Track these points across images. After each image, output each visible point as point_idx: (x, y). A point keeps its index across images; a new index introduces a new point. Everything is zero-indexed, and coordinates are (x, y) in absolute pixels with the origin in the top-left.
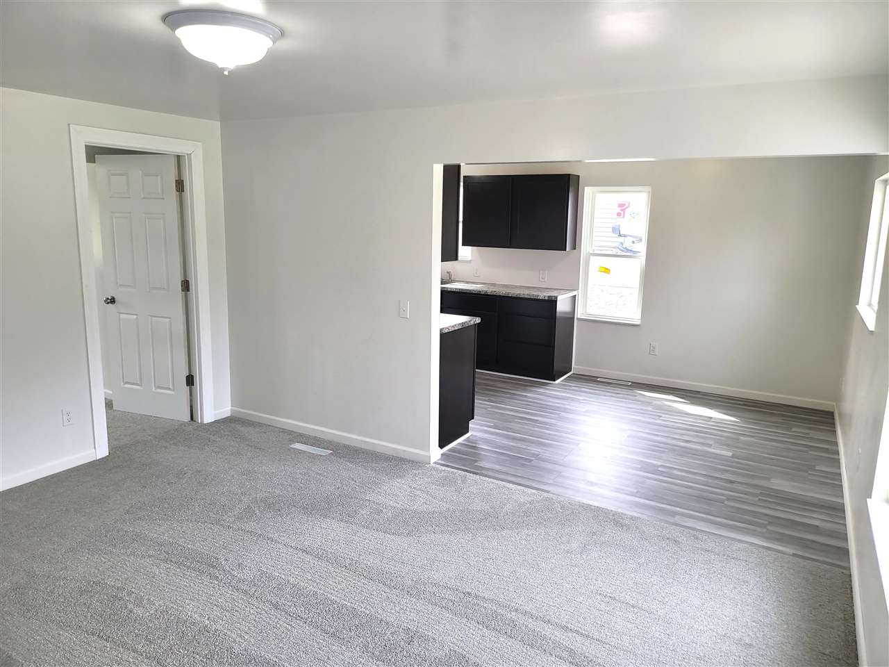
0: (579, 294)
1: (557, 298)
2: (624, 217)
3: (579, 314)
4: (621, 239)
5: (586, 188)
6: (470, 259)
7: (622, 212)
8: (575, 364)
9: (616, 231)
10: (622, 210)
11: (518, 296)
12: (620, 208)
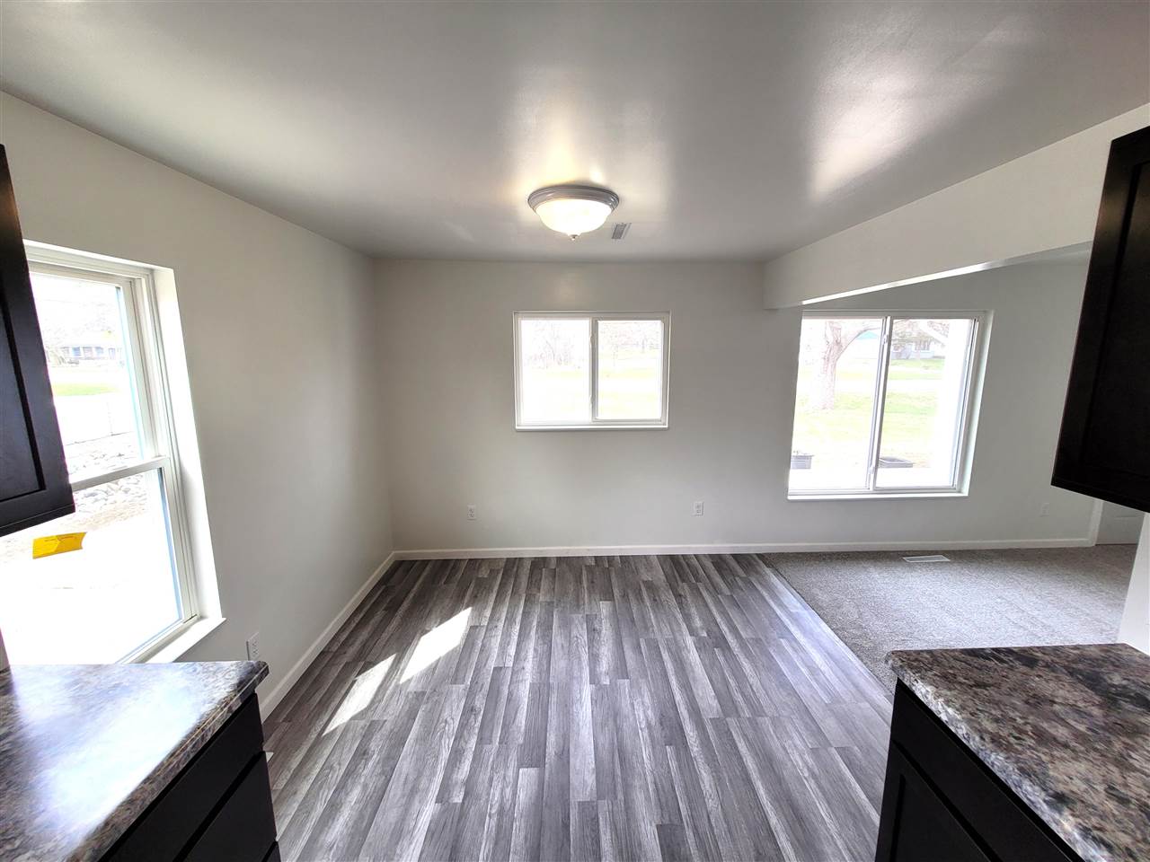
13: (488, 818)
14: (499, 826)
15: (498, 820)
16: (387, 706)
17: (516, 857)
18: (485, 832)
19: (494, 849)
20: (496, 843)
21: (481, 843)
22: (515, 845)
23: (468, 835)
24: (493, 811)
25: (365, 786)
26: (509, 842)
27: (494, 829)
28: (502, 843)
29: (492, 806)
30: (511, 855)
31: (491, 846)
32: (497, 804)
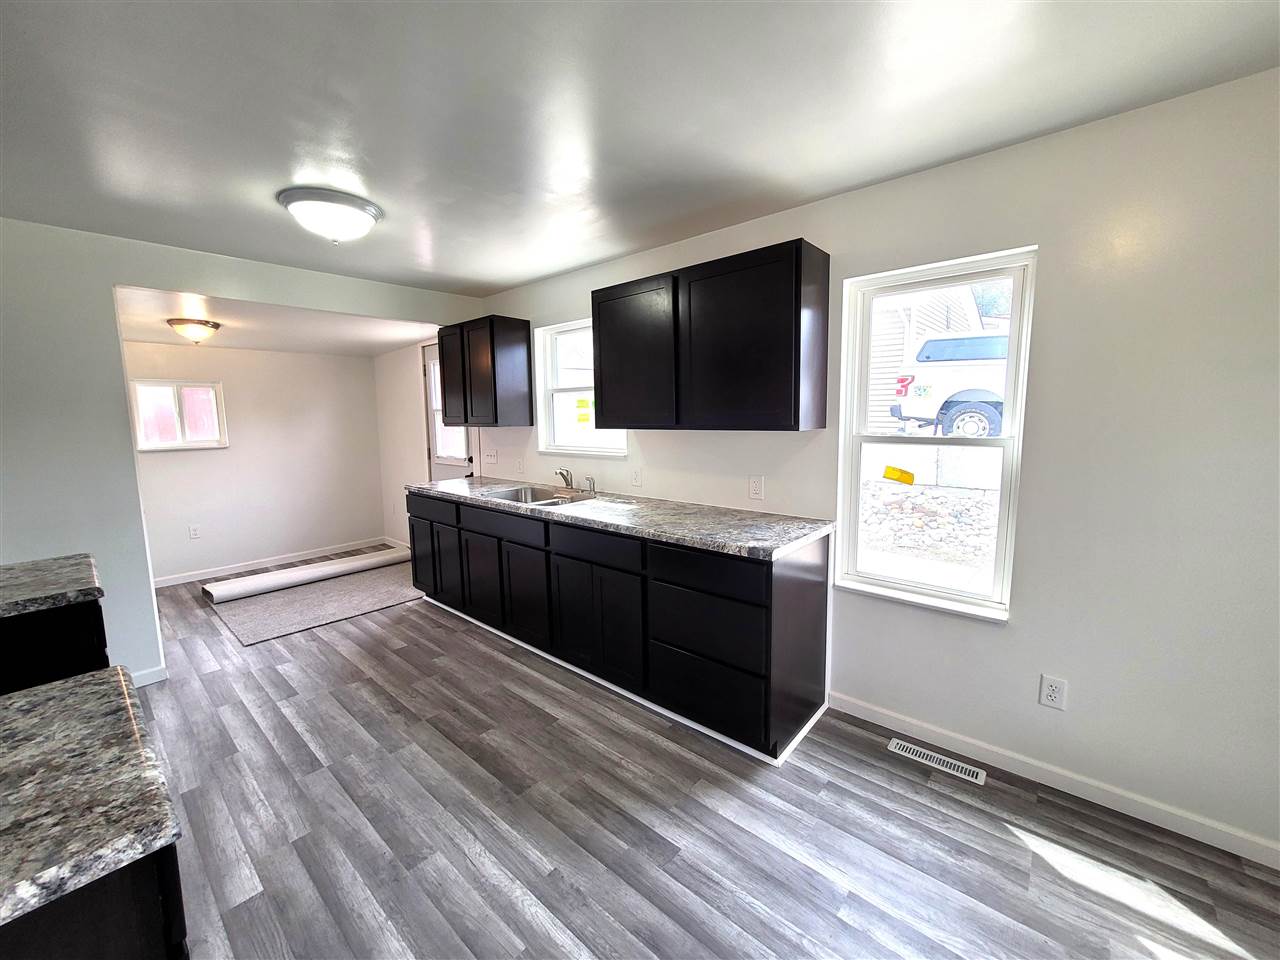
0: (838, 530)
1: (771, 554)
2: (905, 395)
3: (838, 577)
4: (901, 424)
5: (847, 283)
6: (625, 452)
7: (903, 389)
8: (833, 688)
9: (895, 411)
10: (903, 386)
11: (681, 542)
12: (900, 385)
13: (799, 931)
14: (782, 937)
15: (790, 941)
16: (1065, 900)
17: (734, 933)
18: (783, 920)
19: (757, 918)
20: (762, 923)
21: (771, 909)
22: (747, 940)
23: (790, 902)
24: (805, 942)
25: (905, 841)
26: (756, 936)
27: (781, 930)
28: (759, 929)
29: (814, 944)
30: (740, 929)
31: (762, 917)
32: (813, 951)
